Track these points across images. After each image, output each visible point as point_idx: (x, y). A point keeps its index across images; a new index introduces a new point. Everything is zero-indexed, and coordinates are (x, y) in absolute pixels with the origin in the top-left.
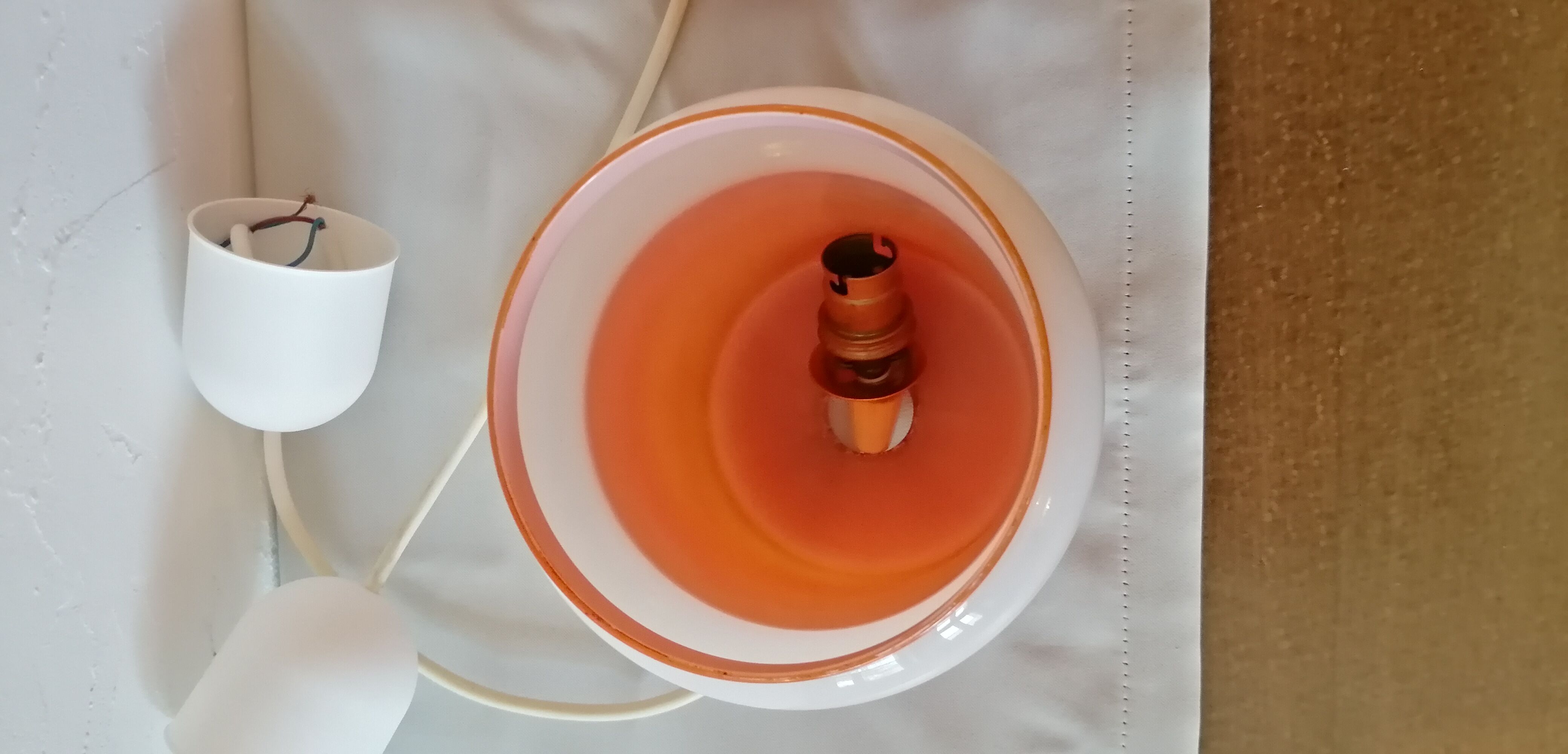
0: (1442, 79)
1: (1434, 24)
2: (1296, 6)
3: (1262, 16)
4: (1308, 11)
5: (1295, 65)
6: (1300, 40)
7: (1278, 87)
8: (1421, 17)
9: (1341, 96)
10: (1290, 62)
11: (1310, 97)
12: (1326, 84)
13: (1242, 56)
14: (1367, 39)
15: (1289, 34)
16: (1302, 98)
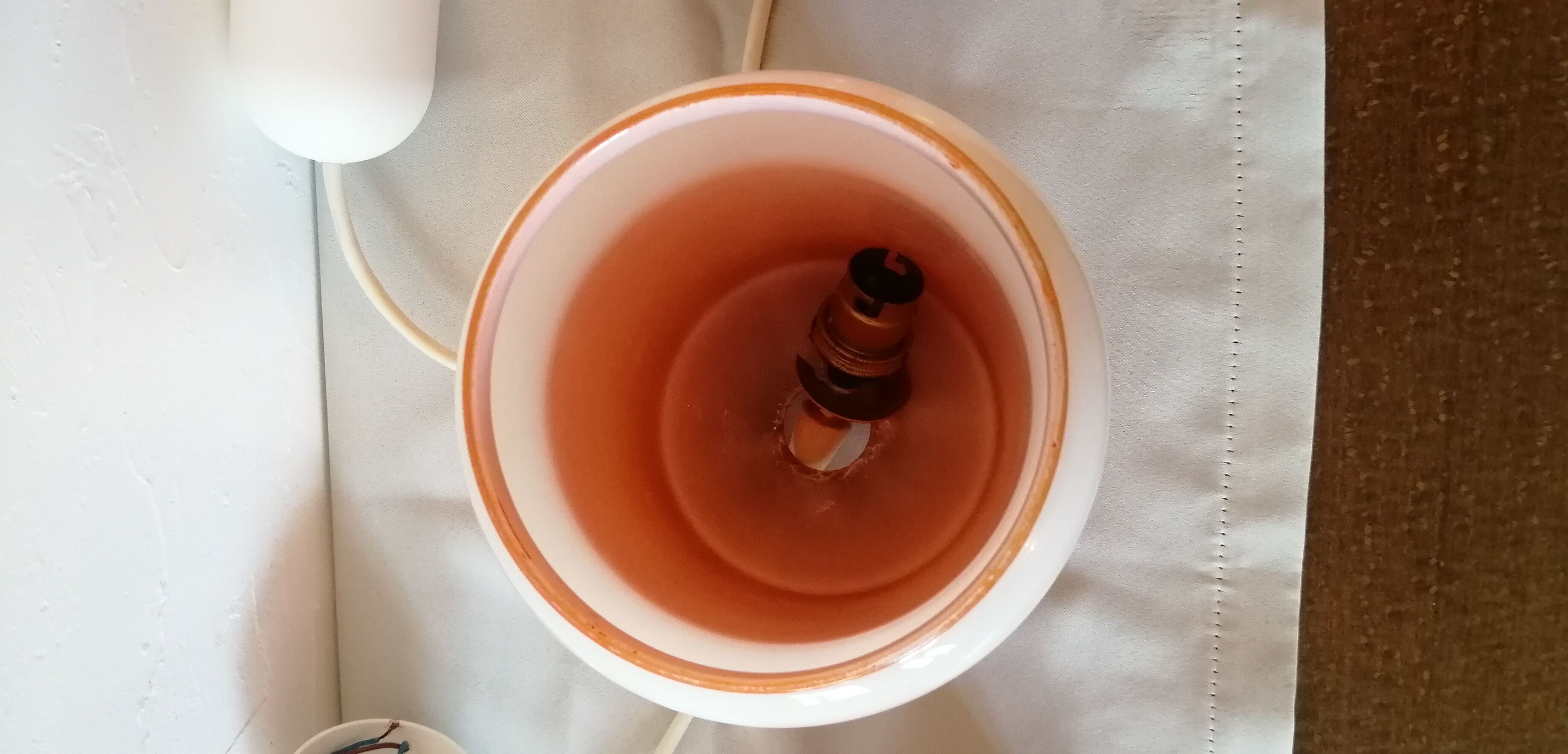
0: (1528, 736)
1: (1525, 682)
2: (1386, 648)
3: (1350, 654)
4: (1398, 656)
5: (1381, 704)
6: (1387, 681)
7: (1362, 723)
8: (1511, 673)
9: (1424, 739)
10: (1376, 701)
11: (1393, 737)
12: (1411, 726)
13: (1328, 689)
14: (1455, 688)
15: (1377, 675)
16: (1386, 736)
